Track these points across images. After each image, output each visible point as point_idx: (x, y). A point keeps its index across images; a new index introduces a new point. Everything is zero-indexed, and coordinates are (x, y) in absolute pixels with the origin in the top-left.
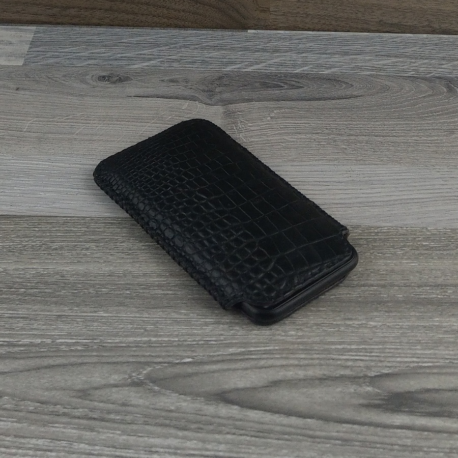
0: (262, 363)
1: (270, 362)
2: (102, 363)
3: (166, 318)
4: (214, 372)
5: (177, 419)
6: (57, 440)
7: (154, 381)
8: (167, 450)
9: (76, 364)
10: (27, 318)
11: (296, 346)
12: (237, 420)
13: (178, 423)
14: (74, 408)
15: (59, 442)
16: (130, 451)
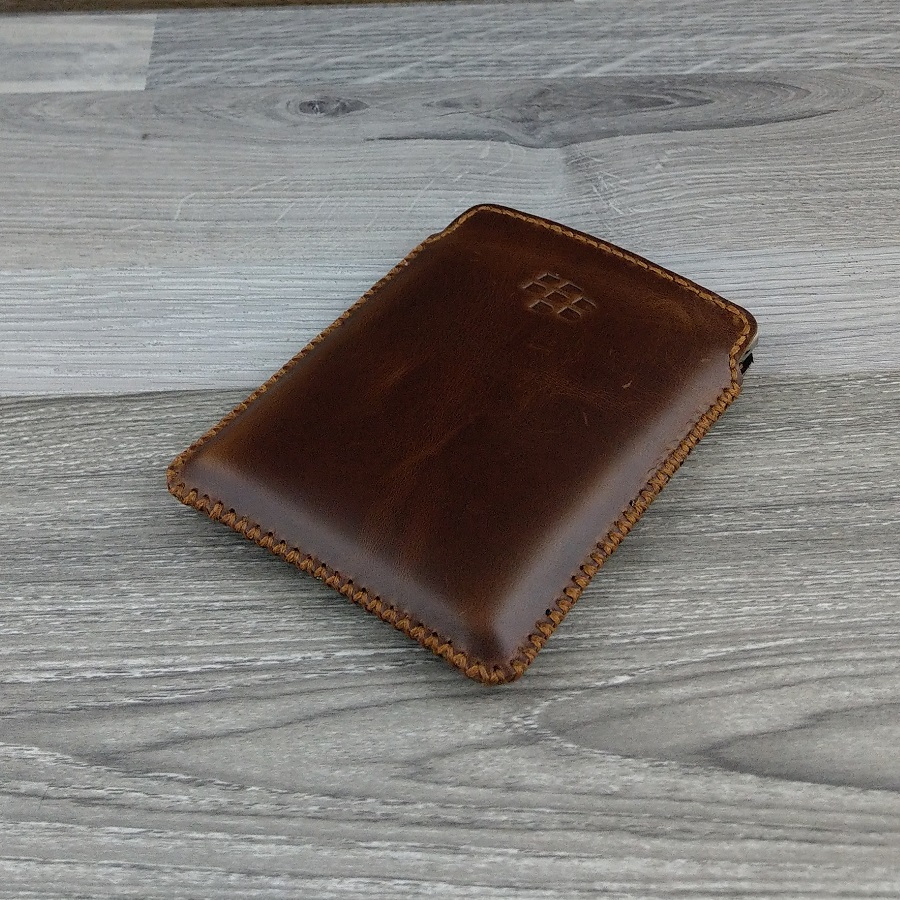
0: (779, 675)
1: (796, 673)
2: (442, 697)
4: (683, 702)
7: (560, 733)
9: (387, 703)
10: (261, 608)
11: (840, 634)
13: (635, 822)
14: (404, 803)
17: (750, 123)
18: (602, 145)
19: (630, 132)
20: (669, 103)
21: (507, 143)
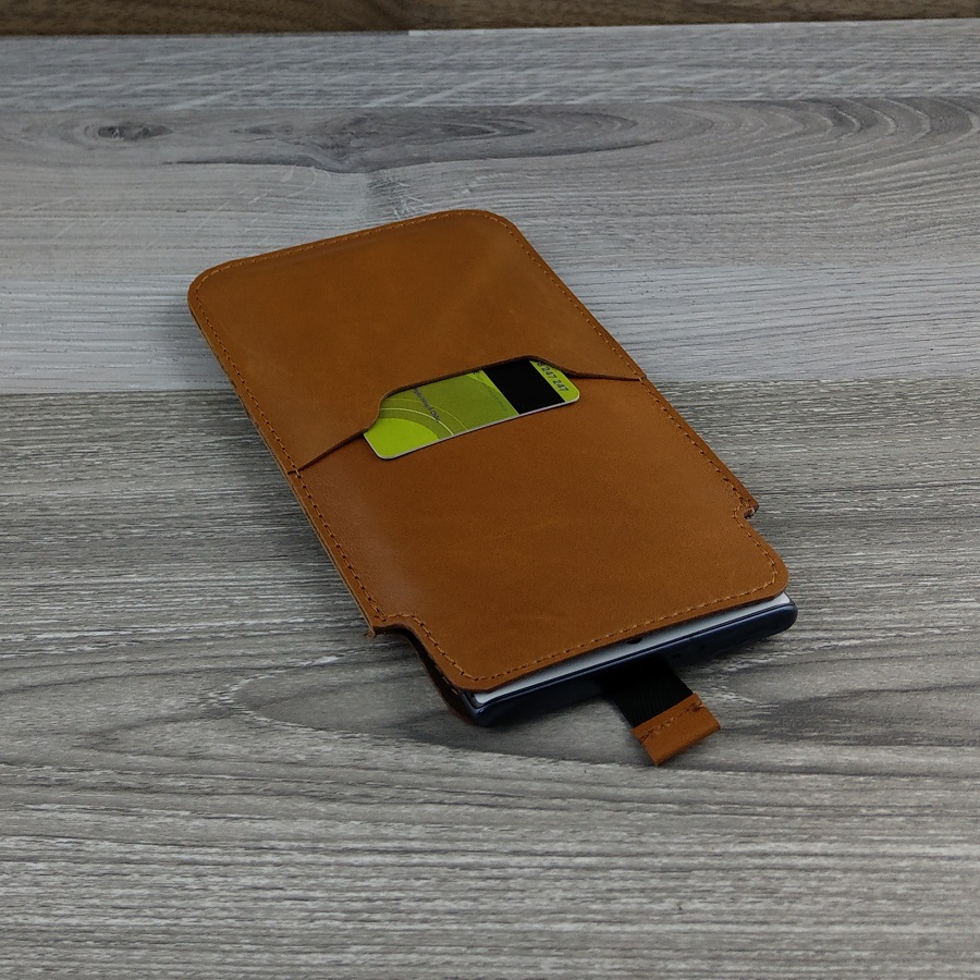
2: (139, 675)
3: (275, 579)
4: (386, 680)
5: (312, 779)
6: (47, 836)
7: (255, 707)
8: (296, 844)
9: (81, 681)
12: (445, 775)
13: (315, 787)
14: (82, 770)
15: (52, 842)
16: (214, 850)
17: (570, 151)
18: (411, 171)
19: (443, 159)
20: (489, 132)
21: (312, 168)
